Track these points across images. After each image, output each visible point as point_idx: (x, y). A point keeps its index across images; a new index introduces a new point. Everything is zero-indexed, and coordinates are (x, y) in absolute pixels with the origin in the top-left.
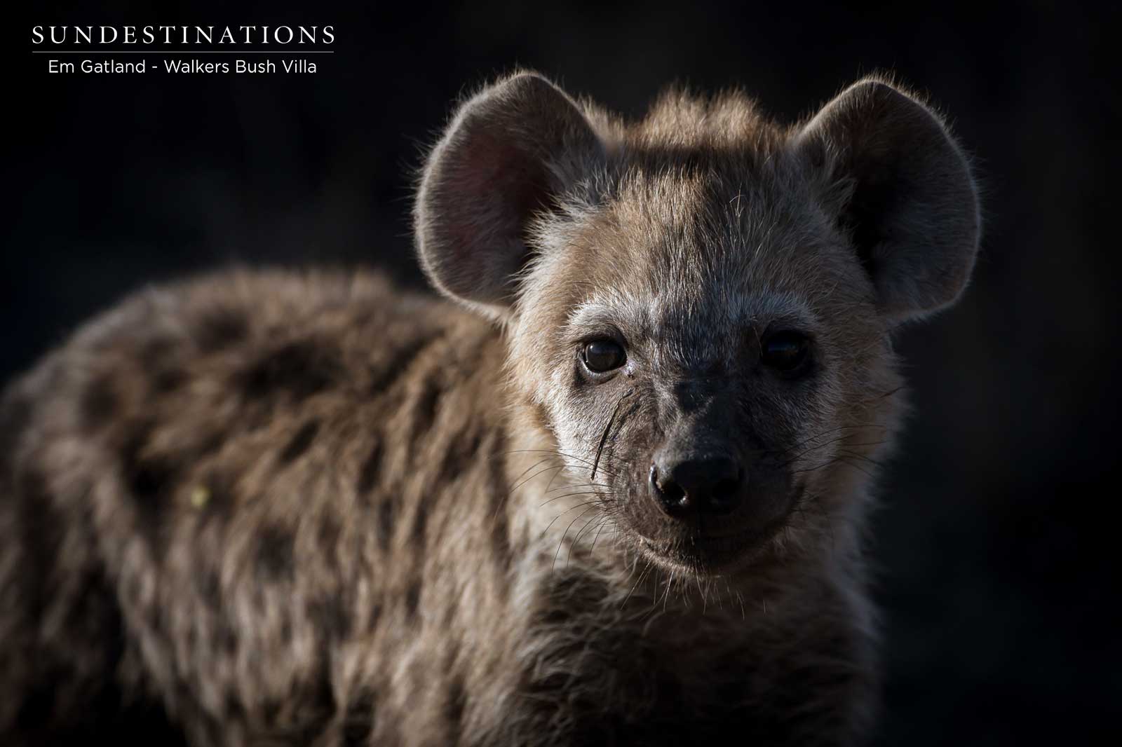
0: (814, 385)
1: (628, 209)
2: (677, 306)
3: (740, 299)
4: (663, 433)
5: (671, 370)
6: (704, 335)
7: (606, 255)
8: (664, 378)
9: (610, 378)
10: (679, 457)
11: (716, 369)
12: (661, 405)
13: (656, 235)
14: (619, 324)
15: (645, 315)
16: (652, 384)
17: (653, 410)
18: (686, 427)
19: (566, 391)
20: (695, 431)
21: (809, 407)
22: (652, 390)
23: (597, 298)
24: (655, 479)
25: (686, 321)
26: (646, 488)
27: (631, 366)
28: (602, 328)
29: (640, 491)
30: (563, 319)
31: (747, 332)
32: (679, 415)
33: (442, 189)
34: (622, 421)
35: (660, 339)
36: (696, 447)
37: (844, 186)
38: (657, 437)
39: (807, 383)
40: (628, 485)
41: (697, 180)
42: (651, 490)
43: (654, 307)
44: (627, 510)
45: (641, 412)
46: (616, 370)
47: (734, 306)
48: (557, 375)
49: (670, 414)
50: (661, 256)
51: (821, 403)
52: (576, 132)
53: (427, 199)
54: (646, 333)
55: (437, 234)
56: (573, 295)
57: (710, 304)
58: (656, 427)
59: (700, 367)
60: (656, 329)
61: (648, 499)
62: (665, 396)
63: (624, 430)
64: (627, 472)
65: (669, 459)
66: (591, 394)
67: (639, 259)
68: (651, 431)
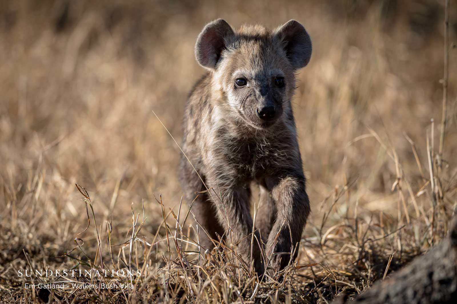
0: (285, 88)
1: (243, 50)
2: (258, 72)
3: (271, 71)
4: (258, 101)
5: (258, 86)
6: (264, 79)
7: (240, 61)
8: (256, 88)
9: (243, 87)
10: (263, 106)
11: (268, 86)
12: (257, 95)
13: (251, 56)
14: (245, 76)
15: (251, 74)
16: (254, 89)
17: (255, 95)
18: (264, 100)
19: (232, 90)
20: (266, 100)
21: (284, 93)
22: (254, 91)
23: (239, 70)
24: (258, 111)
25: (260, 76)
26: (255, 112)
27: (248, 85)
28: (242, 77)
29: (253, 112)
30: (231, 74)
31: (273, 78)
32: (261, 97)
33: (201, 43)
34: (247, 97)
35: (255, 80)
36: (267, 104)
37: (285, 43)
38: (257, 101)
39: (283, 88)
40: (250, 111)
41: (258, 43)
42: (256, 113)
43: (253, 73)
44: (250, 116)
45: (252, 95)
46: (244, 86)
47: (270, 72)
48: (230, 86)
49: (259, 97)
50: (253, 61)
51: (286, 92)
52: (230, 32)
53: (197, 45)
54: (252, 78)
55: (199, 52)
56: (233, 69)
57: (265, 73)
58: (256, 99)
59: (264, 86)
60: (254, 77)
61: (255, 115)
62: (258, 92)
63: (248, 99)
64: (249, 108)
65: (261, 106)
66: (238, 91)
67: (248, 62)
68: (255, 100)
